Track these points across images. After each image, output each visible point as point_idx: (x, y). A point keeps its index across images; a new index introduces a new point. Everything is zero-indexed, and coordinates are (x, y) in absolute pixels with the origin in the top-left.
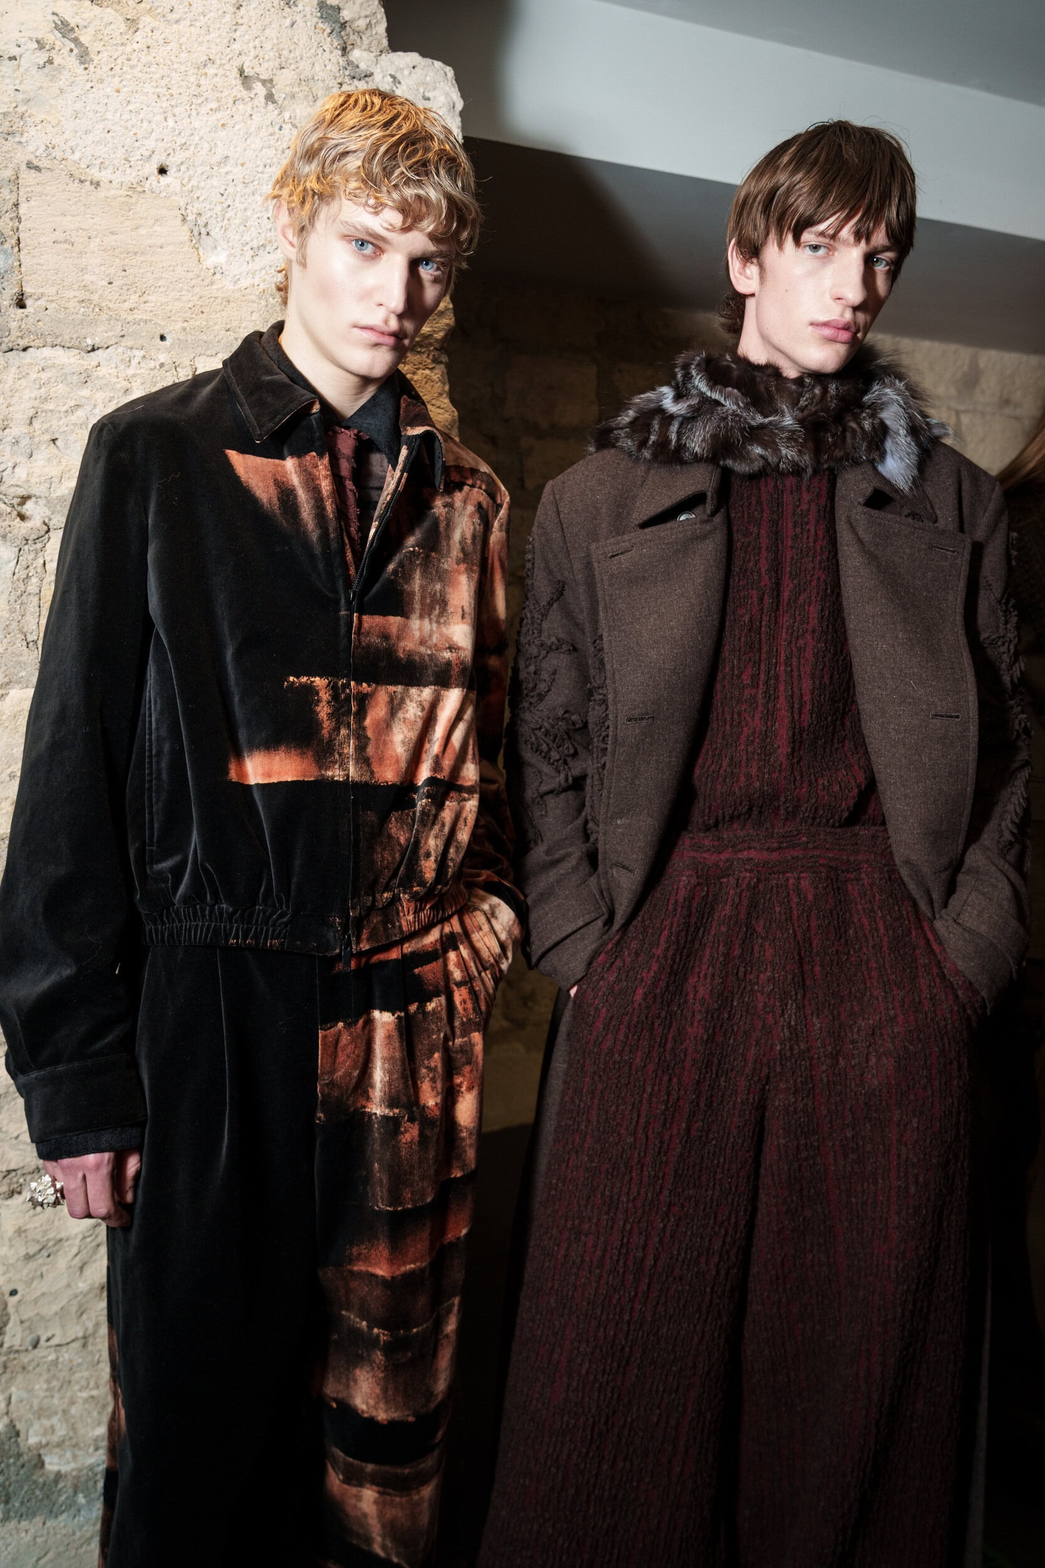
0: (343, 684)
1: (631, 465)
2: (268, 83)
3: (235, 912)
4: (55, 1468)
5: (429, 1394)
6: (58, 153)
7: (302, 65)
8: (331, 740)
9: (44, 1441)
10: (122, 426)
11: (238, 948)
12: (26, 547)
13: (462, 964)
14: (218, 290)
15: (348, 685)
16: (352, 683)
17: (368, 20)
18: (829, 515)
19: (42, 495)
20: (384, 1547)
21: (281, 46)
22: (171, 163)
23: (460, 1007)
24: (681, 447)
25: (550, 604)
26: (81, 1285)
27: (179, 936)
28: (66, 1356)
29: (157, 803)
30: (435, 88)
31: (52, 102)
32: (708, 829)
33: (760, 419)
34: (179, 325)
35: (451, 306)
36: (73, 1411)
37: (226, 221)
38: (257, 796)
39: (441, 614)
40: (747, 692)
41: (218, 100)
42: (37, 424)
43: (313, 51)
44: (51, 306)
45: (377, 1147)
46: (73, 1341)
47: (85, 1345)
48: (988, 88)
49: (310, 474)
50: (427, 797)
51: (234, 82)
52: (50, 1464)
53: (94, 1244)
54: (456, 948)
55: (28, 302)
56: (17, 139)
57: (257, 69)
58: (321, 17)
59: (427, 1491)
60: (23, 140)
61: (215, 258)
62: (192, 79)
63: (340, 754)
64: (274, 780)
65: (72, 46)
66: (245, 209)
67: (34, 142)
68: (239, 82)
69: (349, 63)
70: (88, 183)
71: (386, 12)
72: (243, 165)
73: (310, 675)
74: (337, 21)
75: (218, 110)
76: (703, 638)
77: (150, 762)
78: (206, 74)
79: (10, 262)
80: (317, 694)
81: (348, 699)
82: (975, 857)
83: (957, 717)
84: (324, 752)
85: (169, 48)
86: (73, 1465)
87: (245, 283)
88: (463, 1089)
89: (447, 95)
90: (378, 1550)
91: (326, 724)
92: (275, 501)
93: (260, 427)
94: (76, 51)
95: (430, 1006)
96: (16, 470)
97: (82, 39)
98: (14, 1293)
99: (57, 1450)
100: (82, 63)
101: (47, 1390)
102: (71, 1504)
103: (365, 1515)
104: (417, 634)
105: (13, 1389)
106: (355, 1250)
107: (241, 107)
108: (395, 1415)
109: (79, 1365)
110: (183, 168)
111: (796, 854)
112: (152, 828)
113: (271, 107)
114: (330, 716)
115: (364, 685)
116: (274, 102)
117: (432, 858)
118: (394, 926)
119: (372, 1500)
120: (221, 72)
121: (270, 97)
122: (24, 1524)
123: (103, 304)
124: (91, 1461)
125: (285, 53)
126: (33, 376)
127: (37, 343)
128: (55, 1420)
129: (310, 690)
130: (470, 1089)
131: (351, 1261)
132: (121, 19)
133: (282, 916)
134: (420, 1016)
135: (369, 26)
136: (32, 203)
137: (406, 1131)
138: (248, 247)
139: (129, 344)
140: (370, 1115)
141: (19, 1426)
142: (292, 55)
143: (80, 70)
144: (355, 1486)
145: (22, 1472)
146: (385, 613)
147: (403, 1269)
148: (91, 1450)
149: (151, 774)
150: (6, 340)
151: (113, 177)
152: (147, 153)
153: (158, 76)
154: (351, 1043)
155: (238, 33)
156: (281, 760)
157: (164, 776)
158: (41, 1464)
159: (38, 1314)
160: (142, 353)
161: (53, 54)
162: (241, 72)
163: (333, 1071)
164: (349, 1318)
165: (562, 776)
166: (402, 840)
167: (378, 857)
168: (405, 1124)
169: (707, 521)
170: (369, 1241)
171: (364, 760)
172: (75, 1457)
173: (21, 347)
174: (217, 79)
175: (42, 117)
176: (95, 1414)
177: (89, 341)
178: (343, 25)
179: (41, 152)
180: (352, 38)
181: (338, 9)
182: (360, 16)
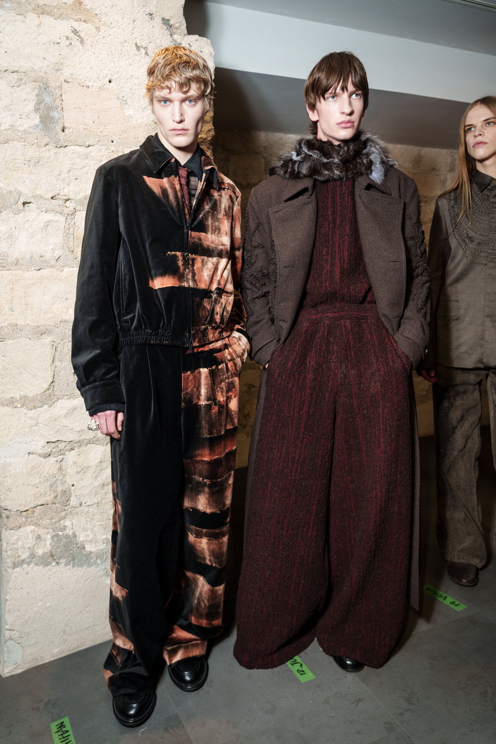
0: (186, 255)
1: (282, 180)
2: (145, 48)
3: (152, 332)
4: (90, 550)
5: (224, 504)
6: (74, 76)
7: (157, 41)
8: (183, 273)
9: (85, 540)
10: (108, 168)
11: (154, 345)
12: (69, 217)
13: (230, 354)
14: (131, 124)
15: (188, 255)
16: (190, 254)
17: (179, 24)
18: (352, 194)
19: (73, 198)
20: (210, 561)
21: (150, 35)
22: (113, 78)
23: (230, 368)
24: (299, 172)
25: (255, 231)
26: (96, 483)
27: (133, 341)
28: (91, 509)
29: (125, 296)
30: (204, 48)
31: (72, 58)
32: (313, 307)
33: (326, 160)
34: (118, 137)
35: (213, 128)
36: (95, 529)
37: (133, 99)
38: (159, 293)
39: (218, 233)
40: (325, 257)
41: (128, 55)
42: (71, 173)
43: (161, 36)
44: (74, 131)
45: (203, 416)
46: (94, 504)
47: (98, 506)
48: (416, 39)
49: (172, 183)
50: (216, 294)
51: (134, 49)
52: (88, 548)
53: (100, 469)
54: (228, 349)
55: (65, 130)
56: (61, 72)
57: (142, 44)
58: (163, 24)
59: (225, 539)
60: (63, 72)
61: (130, 112)
62: (119, 48)
63: (186, 278)
64: (165, 286)
65: (78, 38)
66: (139, 94)
67: (66, 73)
68: (135, 48)
69: (174, 40)
70: (85, 87)
71: (186, 21)
72: (138, 78)
73: (175, 251)
74: (169, 25)
75: (129, 59)
76: (309, 239)
77: (122, 282)
78: (124, 46)
79: (60, 115)
80: (178, 257)
81: (188, 259)
82: (408, 313)
83: (399, 261)
84: (181, 277)
85: (111, 37)
86: (95, 549)
87: (139, 121)
88: (233, 397)
89: (209, 50)
90: (208, 562)
91: (181, 267)
92: (160, 193)
93: (155, 167)
94: (79, 40)
95: (220, 367)
96: (64, 190)
97: (81, 35)
98: (73, 485)
99: (89, 543)
100: (81, 44)
101: (86, 521)
102: (96, 563)
103: (203, 549)
104: (210, 240)
105: (74, 521)
106: (197, 452)
107: (136, 57)
108: (213, 510)
109: (96, 513)
110: (117, 80)
111: (344, 313)
112: (123, 305)
113: (147, 57)
114: (183, 265)
115: (194, 255)
116: (148, 55)
117: (219, 315)
118: (206, 338)
119: (205, 543)
120: (129, 45)
121: (146, 54)
122: (80, 569)
123: (92, 130)
124: (102, 547)
125: (151, 37)
126: (69, 156)
127: (70, 144)
128: (89, 532)
129: (175, 256)
130: (235, 397)
131: (196, 456)
132: (94, 28)
133: (168, 333)
134: (217, 370)
135: (180, 26)
136: (67, 94)
137: (214, 409)
138: (140, 108)
139: (101, 144)
140: (200, 405)
141: (76, 534)
142: (153, 38)
143: (81, 46)
144: (199, 538)
145: (78, 550)
146: (199, 232)
147: (214, 457)
148: (102, 543)
149: (122, 287)
150: (59, 143)
151: (93, 84)
152: (105, 75)
153: (107, 48)
154: (193, 379)
155: (134, 31)
156: (167, 280)
157: (127, 287)
158: (84, 548)
159: (81, 493)
160: (106, 147)
161: (72, 41)
162: (136, 45)
163: (187, 389)
164: (195, 478)
165: (261, 292)
166: (208, 308)
167: (200, 313)
168: (213, 406)
169: (309, 198)
170: (202, 448)
171: (194, 281)
172: (96, 546)
173: (64, 146)
174: (128, 48)
175: (68, 64)
176: (102, 531)
177: (87, 143)
178: (171, 26)
179: (69, 76)
180: (174, 30)
181: (169, 20)
182: (177, 23)
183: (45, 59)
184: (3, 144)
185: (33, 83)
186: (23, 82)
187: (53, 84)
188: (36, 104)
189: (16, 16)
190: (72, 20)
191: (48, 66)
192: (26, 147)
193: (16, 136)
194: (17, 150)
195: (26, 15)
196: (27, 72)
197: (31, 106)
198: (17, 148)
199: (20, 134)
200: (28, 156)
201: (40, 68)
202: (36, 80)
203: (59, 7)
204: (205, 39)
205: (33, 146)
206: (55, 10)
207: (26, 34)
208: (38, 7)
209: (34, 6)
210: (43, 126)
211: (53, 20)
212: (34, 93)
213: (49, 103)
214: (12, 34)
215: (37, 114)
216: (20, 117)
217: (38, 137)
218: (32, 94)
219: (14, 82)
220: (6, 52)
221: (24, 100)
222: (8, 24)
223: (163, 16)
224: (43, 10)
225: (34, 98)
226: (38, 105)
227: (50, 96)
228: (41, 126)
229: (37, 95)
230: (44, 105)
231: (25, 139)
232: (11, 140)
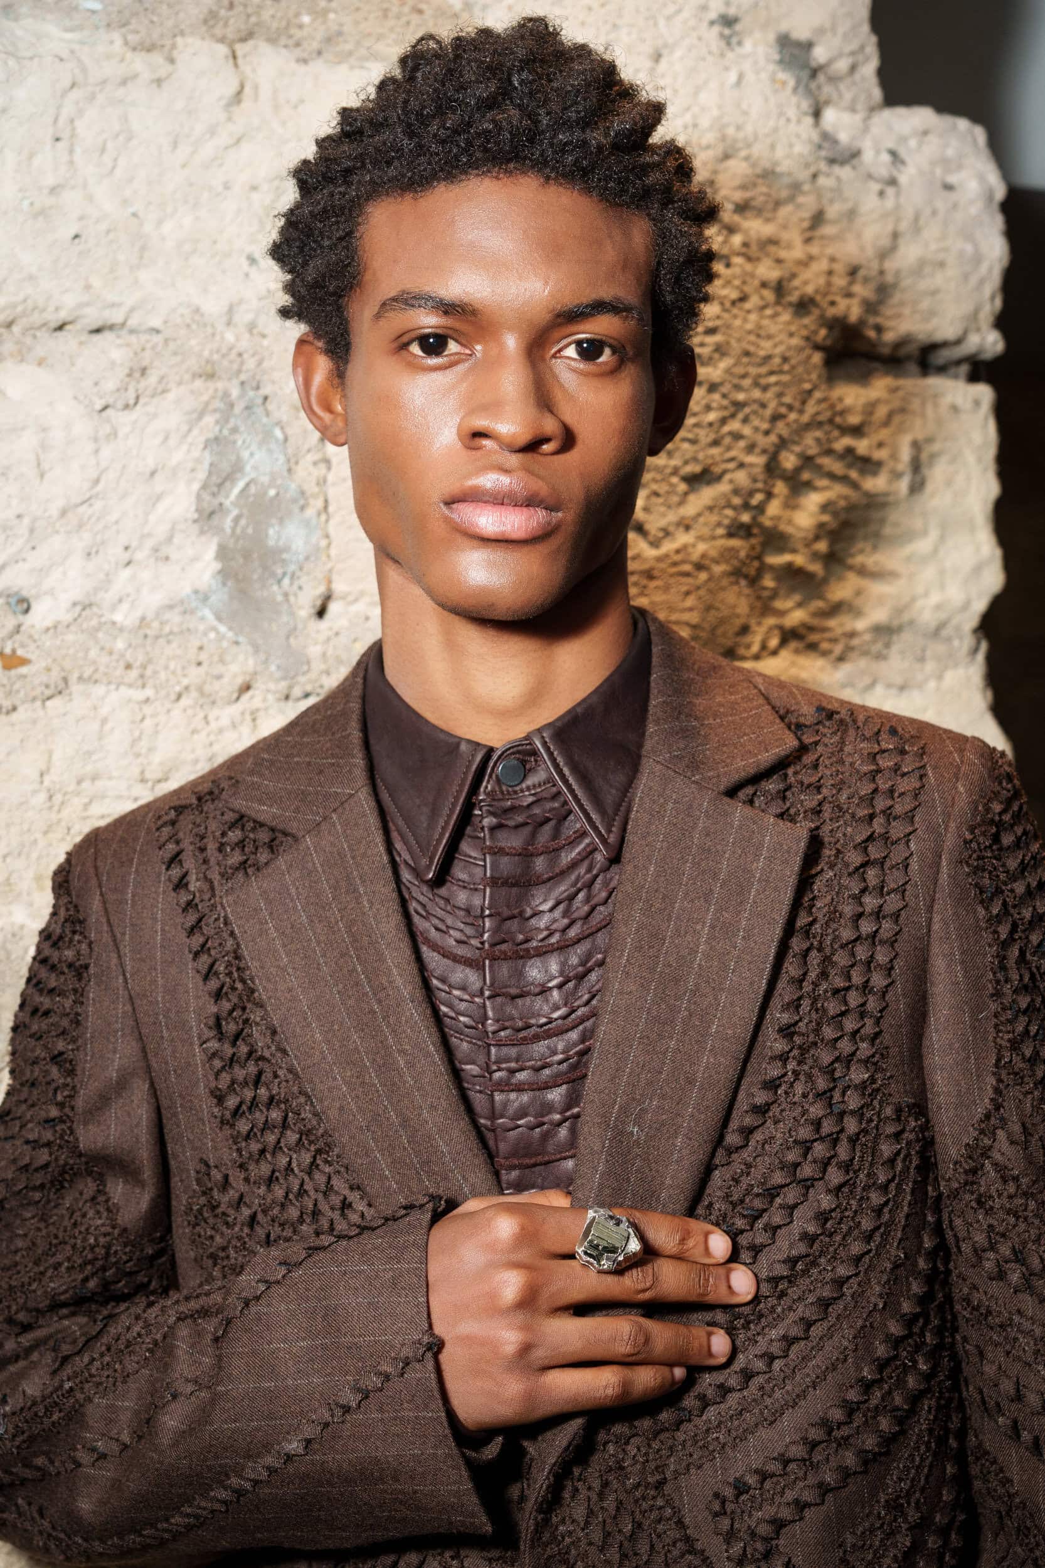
7: (757, 149)
17: (852, 59)
21: (723, 119)
30: (960, 167)
43: (771, 123)
55: (333, 608)
58: (782, 62)
69: (826, 136)
74: (806, 66)
79: (314, 540)
89: (981, 178)
135: (853, 68)
142: (741, 134)
178: (814, 73)
180: (827, 90)
181: (809, 46)
182: (840, 55)
184: (38, 703)
185: (199, 383)
186: (150, 381)
188: (204, 487)
189: (129, 55)
192: (148, 710)
193: (104, 659)
195: (174, 46)
196: (169, 332)
197: (181, 500)
198: (105, 717)
199: (120, 645)
200: (157, 758)
201: (231, 310)
202: (209, 368)
204: (962, 124)
205: (185, 701)
206: (306, 19)
207: (175, 145)
210: (231, 597)
211: (293, 65)
212: (195, 432)
213: (265, 479)
214: (110, 145)
215: (203, 539)
216: (126, 556)
217: (203, 657)
218: (189, 439)
219: (110, 385)
220: (76, 236)
221: (153, 473)
222: (92, 97)
223: (784, 27)
224: (253, 19)
225: (198, 461)
226: (214, 495)
227: (273, 446)
228: (220, 597)
229: (215, 442)
230: (243, 491)
231: (144, 667)
232: (80, 679)
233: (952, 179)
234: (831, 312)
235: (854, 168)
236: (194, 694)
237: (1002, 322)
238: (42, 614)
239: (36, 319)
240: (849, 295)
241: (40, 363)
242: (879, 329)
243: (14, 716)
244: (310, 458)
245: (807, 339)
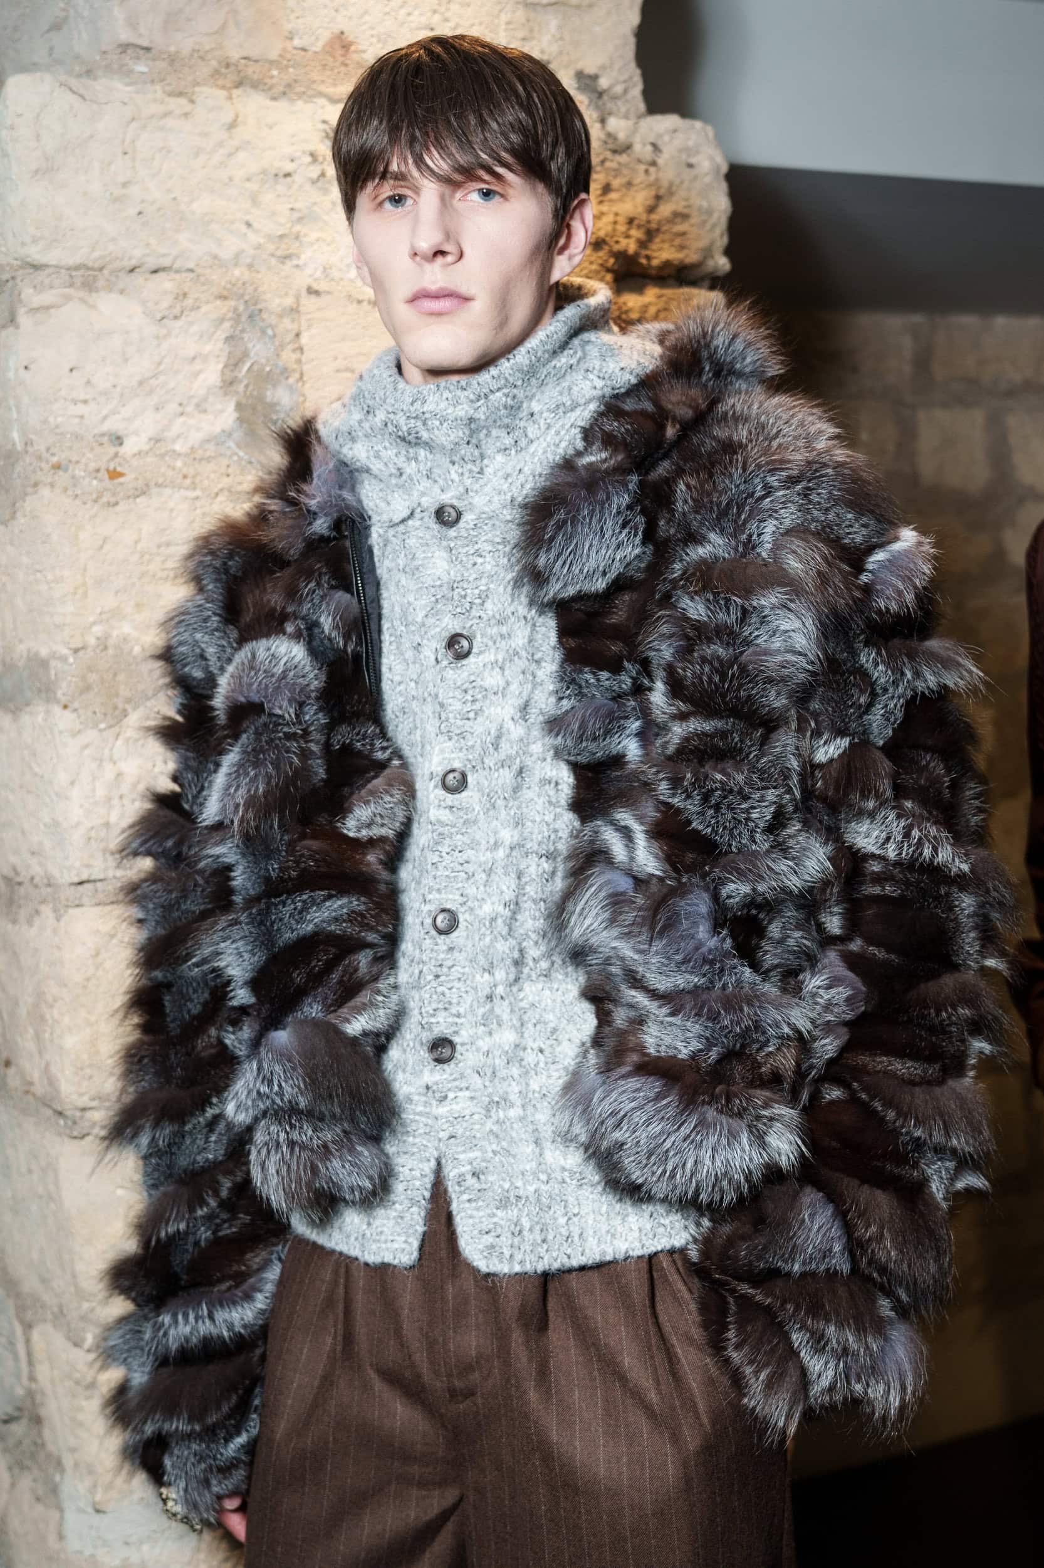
6: (335, 273)
17: (625, 85)
30: (698, 152)
31: (325, 217)
56: (295, 262)
60: (300, 262)
69: (609, 135)
79: (295, 398)
89: (711, 159)
135: (626, 91)
136: (314, 331)
161: (325, 165)
175: (314, 235)
179: (318, 274)
180: (610, 105)
181: (595, 78)
182: (617, 82)
183: (249, 225)
184: (131, 500)
185: (218, 302)
186: (189, 302)
187: (275, 303)
188: (225, 366)
189: (167, 99)
190: (322, 101)
191: (259, 247)
192: (198, 504)
193: (170, 473)
194: (174, 515)
195: (193, 93)
196: (199, 271)
197: (212, 374)
198: (172, 510)
199: (179, 464)
201: (237, 256)
202: (225, 293)
203: (285, 62)
204: (698, 124)
205: (220, 498)
206: (275, 72)
207: (197, 155)
208: (228, 66)
209: (214, 63)
210: (246, 434)
211: (269, 103)
212: (218, 333)
214: (156, 156)
215: (227, 398)
216: (181, 409)
217: (230, 471)
218: (215, 337)
219: (165, 304)
220: (140, 213)
221: (194, 358)
222: (144, 127)
223: (580, 66)
224: (242, 74)
225: (221, 350)
226: (232, 371)
227: (267, 340)
228: (238, 435)
229: (229, 339)
230: (249, 369)
231: (194, 477)
232: (156, 485)
233: (693, 160)
234: (616, 248)
235: (629, 155)
236: (226, 493)
237: (728, 252)
238: (130, 446)
239: (117, 264)
240: (628, 237)
241: (122, 292)
242: (648, 258)
243: (118, 508)
244: (290, 347)
245: (602, 265)
